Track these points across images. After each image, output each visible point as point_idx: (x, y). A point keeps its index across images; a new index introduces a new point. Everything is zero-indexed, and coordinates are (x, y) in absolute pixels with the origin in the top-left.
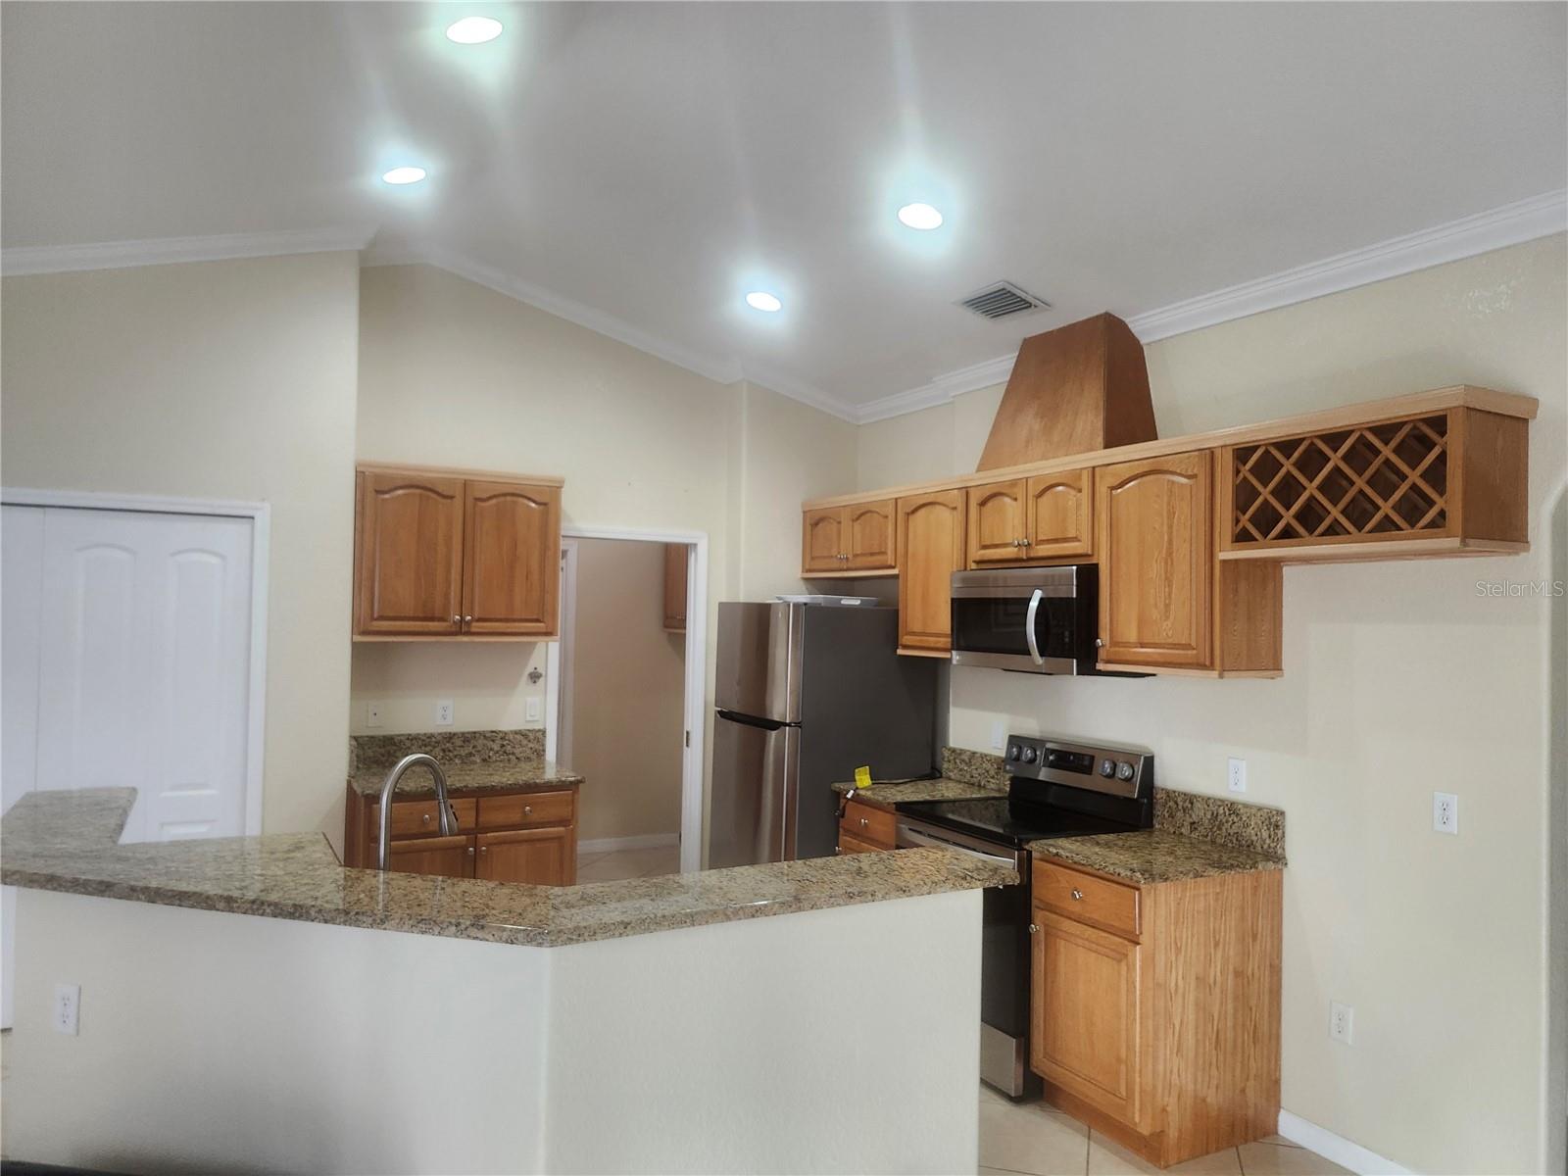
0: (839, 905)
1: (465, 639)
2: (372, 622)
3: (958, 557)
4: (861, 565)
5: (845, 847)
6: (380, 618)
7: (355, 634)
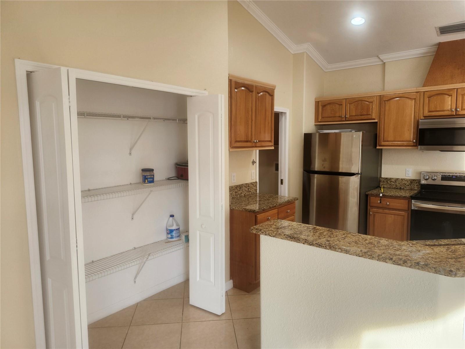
2: (235, 143)
3: (415, 115)
4: (355, 119)
5: (374, 212)
6: (236, 141)
7: (230, 148)
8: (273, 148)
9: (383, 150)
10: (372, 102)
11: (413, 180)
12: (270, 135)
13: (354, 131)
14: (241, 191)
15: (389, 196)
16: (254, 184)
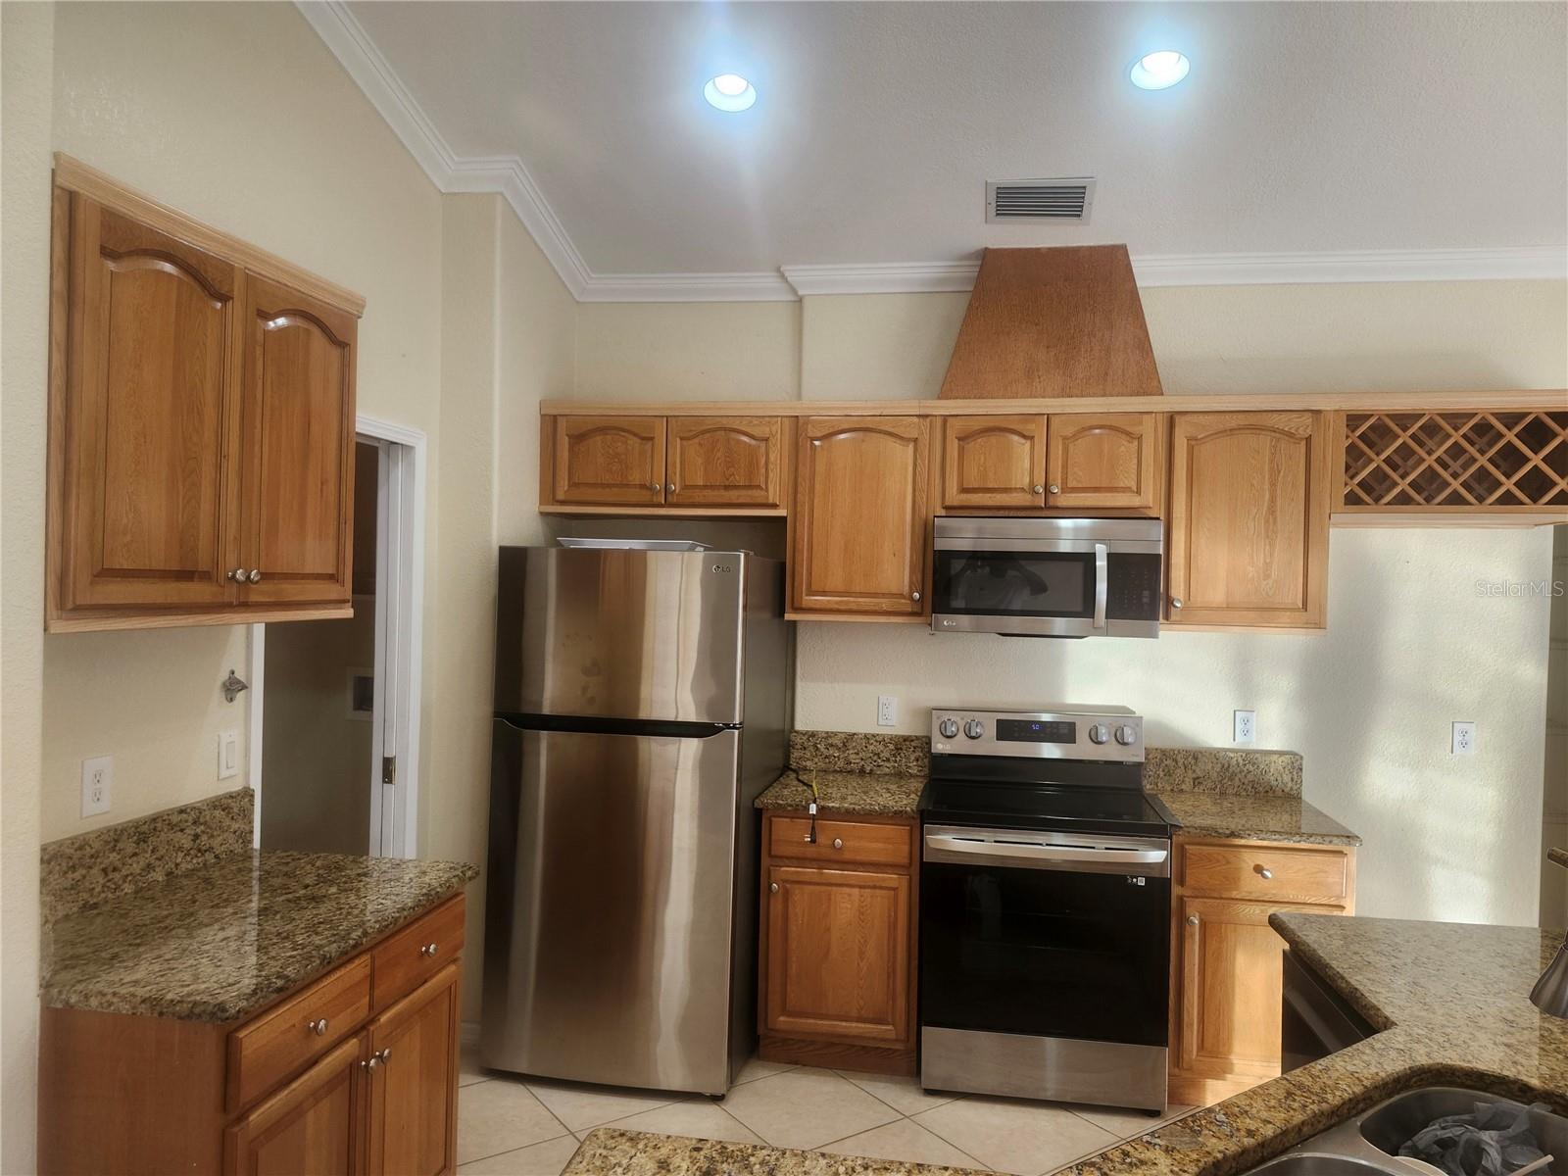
2: (91, 583)
3: (918, 499)
4: (702, 500)
5: (786, 881)
6: (106, 574)
7: (53, 612)
8: (347, 613)
9: (798, 624)
10: (767, 440)
11: (905, 740)
12: (331, 544)
13: (702, 549)
14: (147, 857)
15: (843, 810)
16: (233, 805)
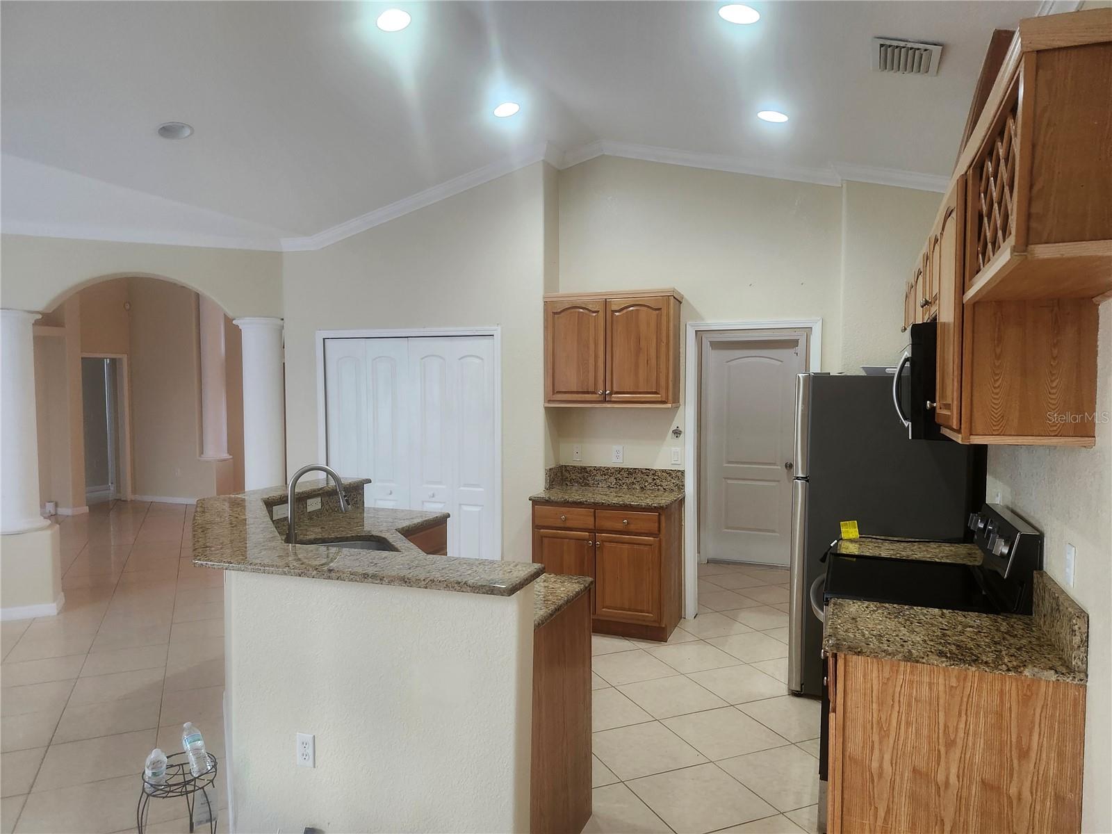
0: (356, 581)
1: (609, 406)
7: (545, 402)
14: (632, 480)
